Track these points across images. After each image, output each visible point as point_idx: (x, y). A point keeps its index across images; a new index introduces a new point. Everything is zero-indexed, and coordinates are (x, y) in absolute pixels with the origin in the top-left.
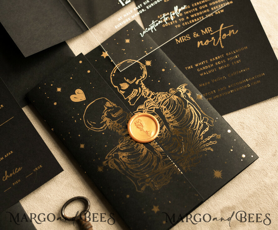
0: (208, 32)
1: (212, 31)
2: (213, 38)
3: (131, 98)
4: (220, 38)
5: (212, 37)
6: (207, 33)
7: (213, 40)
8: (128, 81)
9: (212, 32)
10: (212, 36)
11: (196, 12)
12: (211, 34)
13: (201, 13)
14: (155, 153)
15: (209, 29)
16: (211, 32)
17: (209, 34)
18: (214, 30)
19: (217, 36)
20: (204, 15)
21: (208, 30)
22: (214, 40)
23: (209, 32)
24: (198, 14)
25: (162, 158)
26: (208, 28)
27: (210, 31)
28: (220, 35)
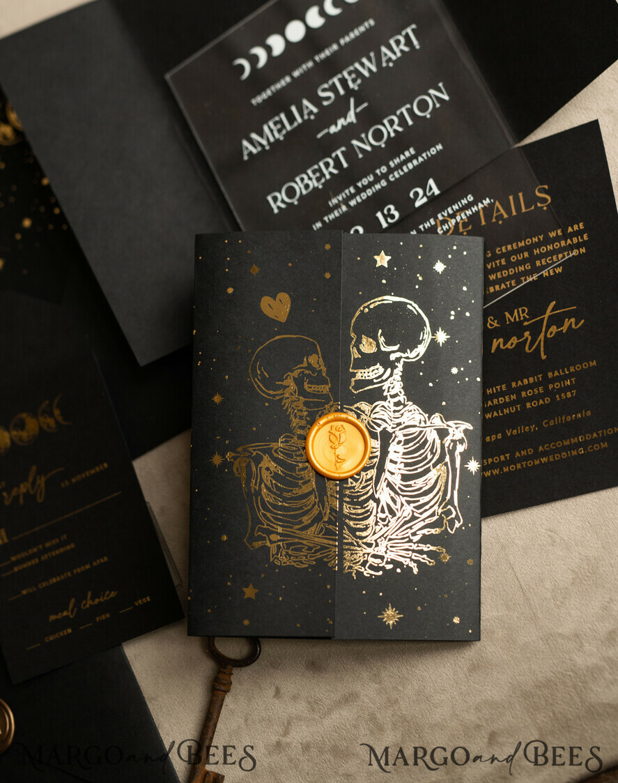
0: (519, 317)
1: (528, 317)
2: (527, 334)
3: (362, 377)
4: (542, 336)
5: (526, 331)
6: (517, 320)
7: (527, 338)
8: (382, 340)
9: (528, 320)
10: (526, 329)
11: (500, 268)
12: (526, 324)
13: (511, 271)
14: (322, 502)
15: (523, 311)
16: (525, 320)
17: (521, 322)
18: (532, 314)
19: (535, 329)
20: (517, 277)
21: (519, 314)
22: (530, 338)
23: (522, 319)
24: (505, 274)
25: (326, 519)
26: (520, 309)
27: (524, 317)
28: (544, 329)
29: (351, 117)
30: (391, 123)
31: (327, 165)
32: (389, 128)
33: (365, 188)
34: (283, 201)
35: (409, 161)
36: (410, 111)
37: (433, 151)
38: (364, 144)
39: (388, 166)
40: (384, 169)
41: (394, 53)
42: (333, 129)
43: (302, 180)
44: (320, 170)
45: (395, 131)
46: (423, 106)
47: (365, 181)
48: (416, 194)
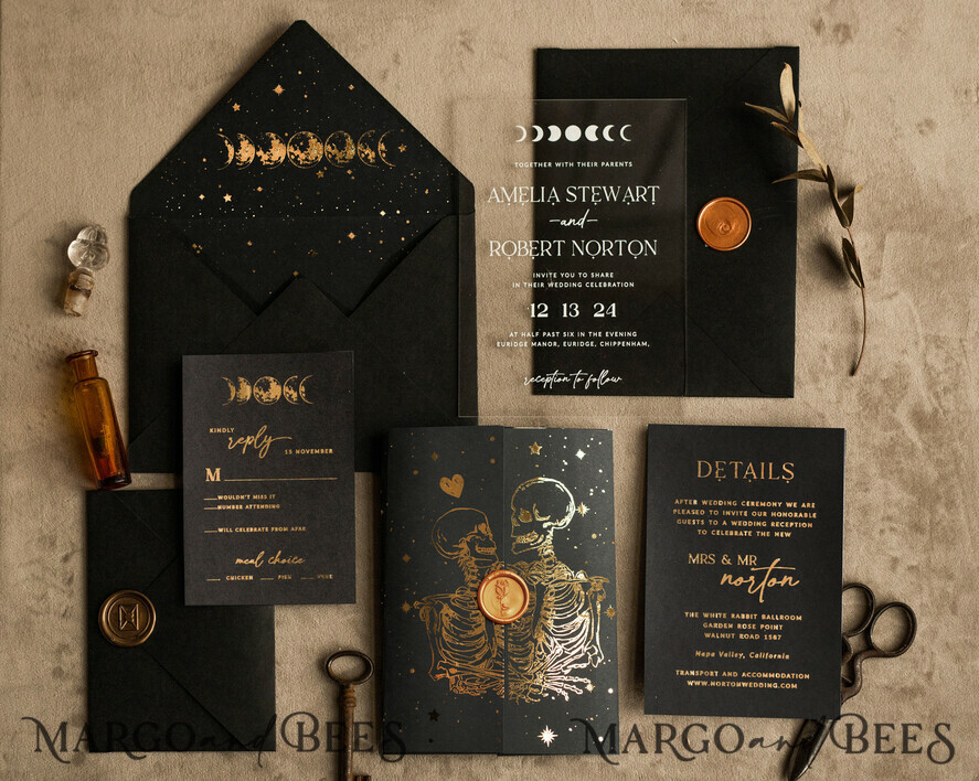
8: (536, 512)
25: (494, 656)
29: (581, 223)
30: (608, 245)
31: (546, 246)
32: (605, 248)
33: (564, 280)
34: (500, 251)
35: (606, 280)
36: (625, 246)
37: (626, 285)
38: (581, 249)
39: (589, 275)
40: (585, 275)
41: (635, 198)
42: (563, 223)
43: (522, 245)
44: (539, 246)
45: (607, 252)
46: (636, 248)
47: (567, 275)
48: (599, 307)
